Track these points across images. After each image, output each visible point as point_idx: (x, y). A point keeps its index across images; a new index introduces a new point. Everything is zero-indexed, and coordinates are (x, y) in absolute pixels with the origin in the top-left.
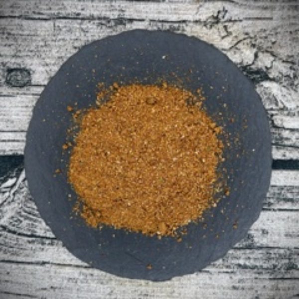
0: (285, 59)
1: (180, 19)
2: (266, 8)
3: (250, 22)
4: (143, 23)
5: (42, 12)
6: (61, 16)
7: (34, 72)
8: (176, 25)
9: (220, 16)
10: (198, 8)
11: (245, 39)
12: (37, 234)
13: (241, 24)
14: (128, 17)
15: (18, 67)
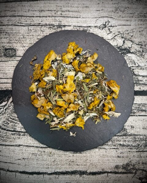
0: (137, 43)
1: (88, 26)
2: (128, 21)
3: (121, 27)
4: (70, 27)
5: (22, 22)
6: (32, 24)
7: (17, 50)
8: (86, 28)
9: (107, 24)
10: (96, 21)
11: (118, 34)
12: (17, 130)
13: (116, 27)
14: (63, 25)
15: (10, 48)
